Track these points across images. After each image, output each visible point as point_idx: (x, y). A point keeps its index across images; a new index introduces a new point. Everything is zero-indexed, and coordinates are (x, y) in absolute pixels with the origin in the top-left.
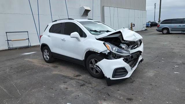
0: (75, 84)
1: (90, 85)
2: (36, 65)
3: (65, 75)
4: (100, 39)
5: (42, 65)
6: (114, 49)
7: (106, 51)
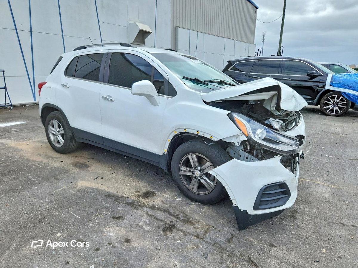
0: (149, 225)
1: (190, 229)
2: (28, 160)
3: (113, 191)
4: (215, 104)
5: (45, 161)
6: (259, 131)
7: (237, 136)
